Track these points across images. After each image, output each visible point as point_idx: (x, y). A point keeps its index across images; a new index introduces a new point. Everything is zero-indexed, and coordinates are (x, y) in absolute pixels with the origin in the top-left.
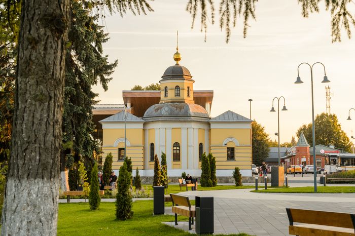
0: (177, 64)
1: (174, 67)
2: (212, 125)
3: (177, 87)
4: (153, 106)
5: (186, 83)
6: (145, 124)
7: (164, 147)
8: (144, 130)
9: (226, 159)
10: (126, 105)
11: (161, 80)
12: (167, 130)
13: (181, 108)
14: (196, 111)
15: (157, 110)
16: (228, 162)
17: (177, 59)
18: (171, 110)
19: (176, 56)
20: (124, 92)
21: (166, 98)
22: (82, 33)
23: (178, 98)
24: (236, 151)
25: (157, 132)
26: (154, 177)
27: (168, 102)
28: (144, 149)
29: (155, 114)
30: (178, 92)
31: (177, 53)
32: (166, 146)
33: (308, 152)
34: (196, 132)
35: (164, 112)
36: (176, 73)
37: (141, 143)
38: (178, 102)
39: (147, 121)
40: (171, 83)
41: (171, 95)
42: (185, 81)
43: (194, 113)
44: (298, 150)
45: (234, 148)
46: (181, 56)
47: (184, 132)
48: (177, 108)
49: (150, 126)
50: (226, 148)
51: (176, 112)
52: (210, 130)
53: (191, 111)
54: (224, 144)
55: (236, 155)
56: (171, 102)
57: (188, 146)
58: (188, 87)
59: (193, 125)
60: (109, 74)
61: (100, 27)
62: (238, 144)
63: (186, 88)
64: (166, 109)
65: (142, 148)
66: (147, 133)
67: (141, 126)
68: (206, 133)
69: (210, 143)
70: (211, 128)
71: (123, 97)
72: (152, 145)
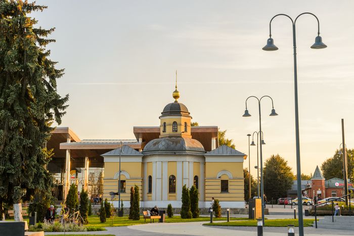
0: (176, 102)
1: (172, 104)
2: (206, 158)
3: (175, 123)
4: (152, 141)
5: (183, 119)
6: (144, 158)
7: (160, 180)
8: (143, 163)
9: (220, 191)
10: (138, 140)
11: (161, 117)
12: (163, 164)
13: (177, 143)
14: (191, 145)
15: (155, 144)
16: (221, 194)
17: (176, 97)
18: (168, 144)
19: (175, 94)
20: (135, 129)
21: (165, 133)
22: (31, 68)
23: (175, 133)
24: (229, 183)
25: (154, 165)
26: (130, 208)
27: (166, 137)
28: (143, 181)
29: (153, 148)
30: (176, 127)
31: (176, 91)
32: (162, 178)
33: (323, 184)
34: (191, 165)
35: (161, 146)
36: (174, 110)
37: (139, 175)
38: (175, 137)
39: (145, 155)
40: (170, 119)
41: (169, 130)
42: (182, 117)
43: (190, 147)
44: (314, 183)
45: (228, 181)
46: (179, 94)
47: (179, 165)
48: (173, 142)
49: (149, 160)
50: (220, 180)
51: (172, 146)
52: (205, 163)
53: (186, 146)
54: (218, 176)
55: (230, 187)
56: (169, 137)
57: (183, 179)
58: (185, 123)
59: (188, 159)
60: (64, 108)
61: (53, 63)
62: (231, 177)
63: (183, 124)
64: (163, 143)
65: (141, 180)
66: (146, 166)
67: (140, 160)
68: (201, 166)
69: (205, 176)
70: (206, 161)
71: (134, 133)
72: (150, 177)
